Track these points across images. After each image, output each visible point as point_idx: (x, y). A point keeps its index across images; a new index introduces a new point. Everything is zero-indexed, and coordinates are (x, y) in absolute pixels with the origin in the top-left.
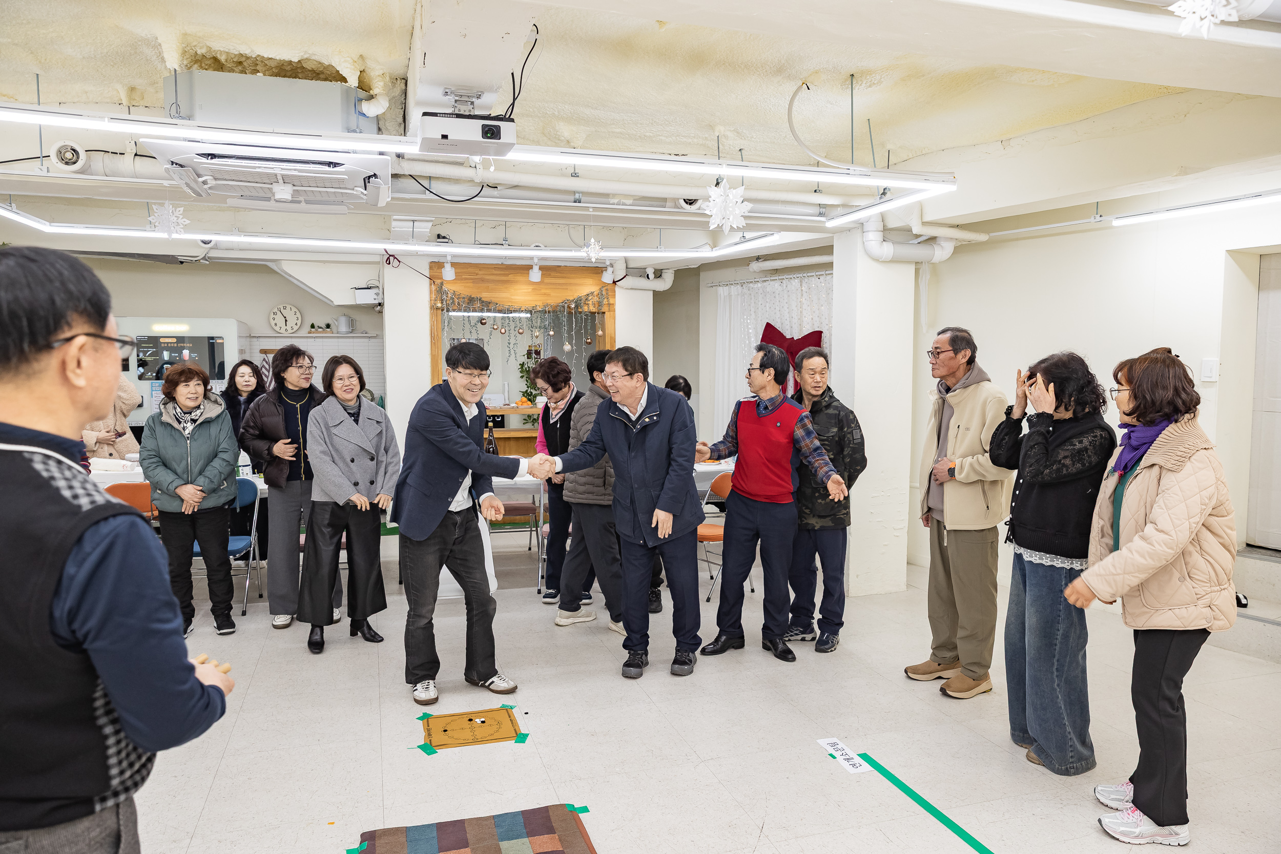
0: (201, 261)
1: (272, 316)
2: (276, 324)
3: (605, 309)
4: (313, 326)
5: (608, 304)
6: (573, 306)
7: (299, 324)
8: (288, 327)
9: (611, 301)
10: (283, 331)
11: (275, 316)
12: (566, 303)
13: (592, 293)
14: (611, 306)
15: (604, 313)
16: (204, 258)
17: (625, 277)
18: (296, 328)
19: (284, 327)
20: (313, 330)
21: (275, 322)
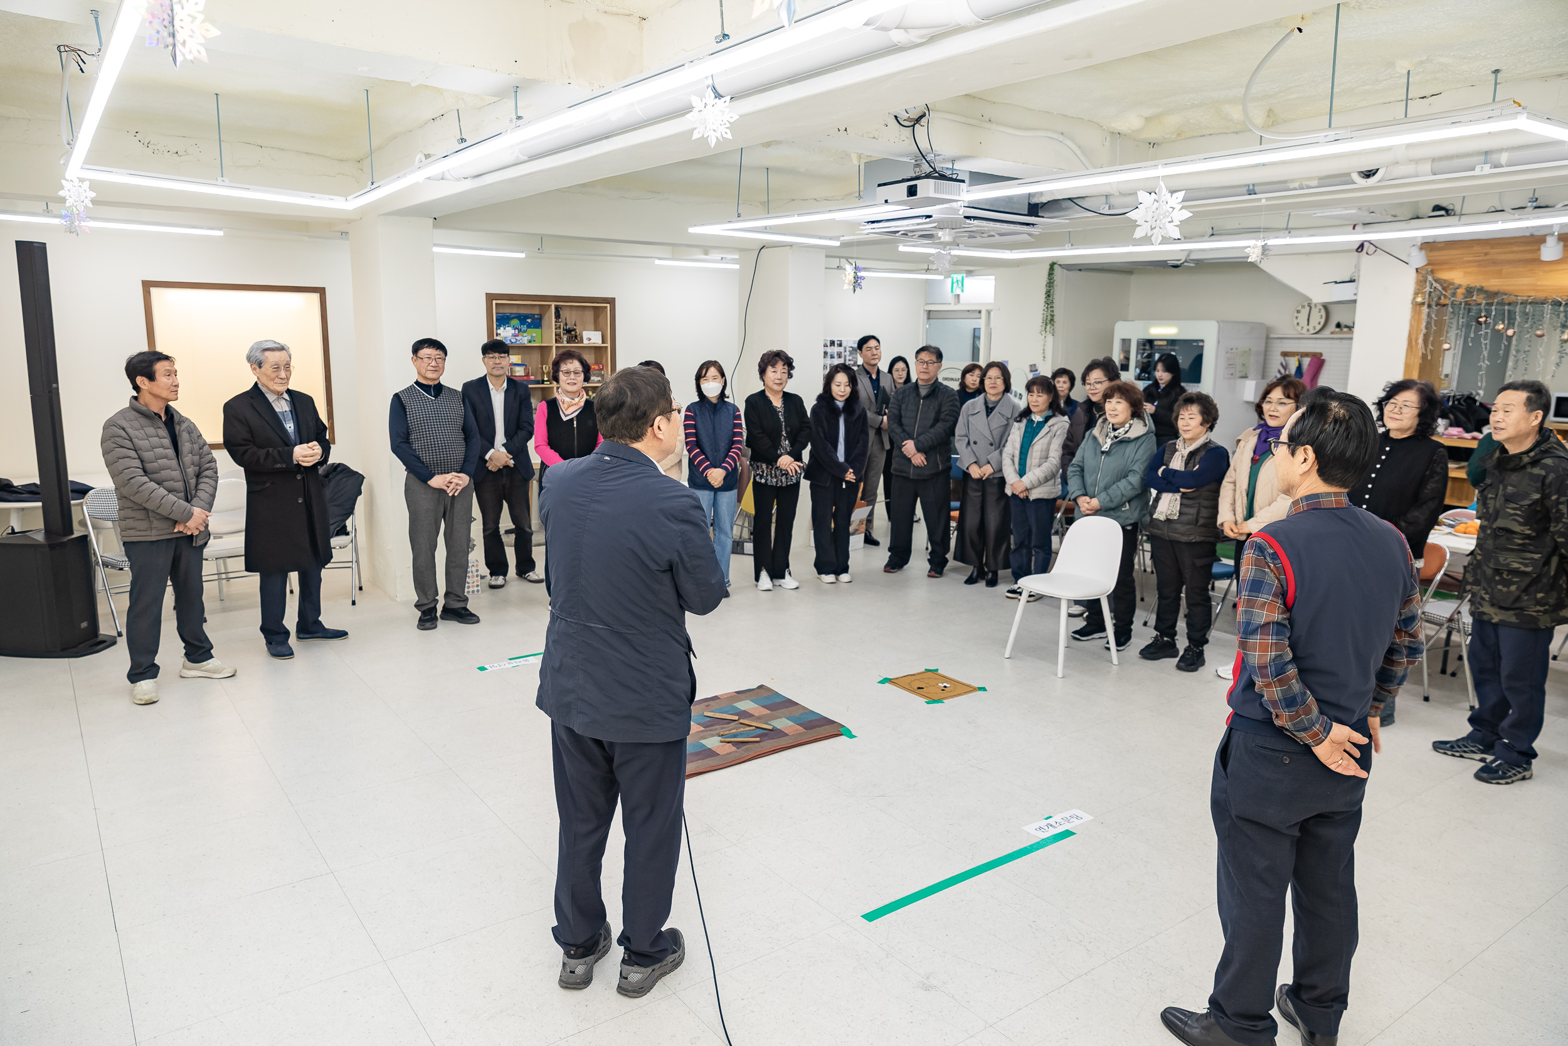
0: (1185, 264)
1: (1296, 314)
2: (1298, 324)
4: (1338, 325)
7: (1322, 323)
8: (1311, 327)
10: (1304, 331)
11: (1298, 315)
16: (1186, 261)
18: (1318, 328)
19: (1306, 327)
20: (1338, 330)
21: (1298, 321)
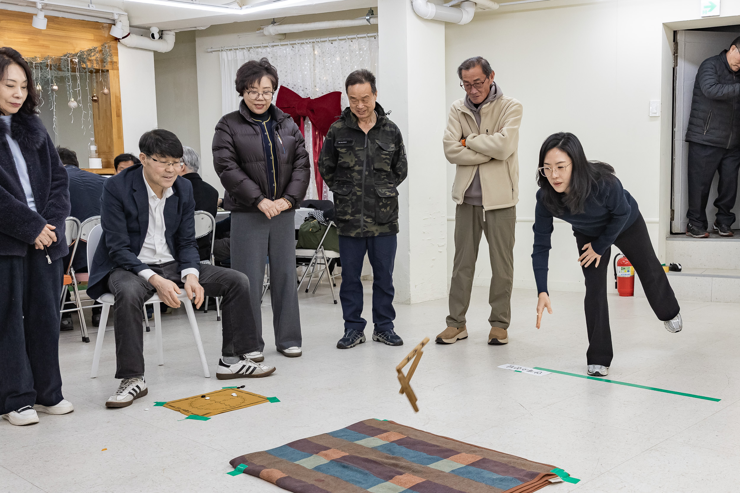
3: (108, 67)
5: (111, 62)
6: (77, 61)
9: (115, 60)
12: (68, 57)
13: (94, 49)
14: (114, 64)
15: (108, 71)
17: (129, 34)
